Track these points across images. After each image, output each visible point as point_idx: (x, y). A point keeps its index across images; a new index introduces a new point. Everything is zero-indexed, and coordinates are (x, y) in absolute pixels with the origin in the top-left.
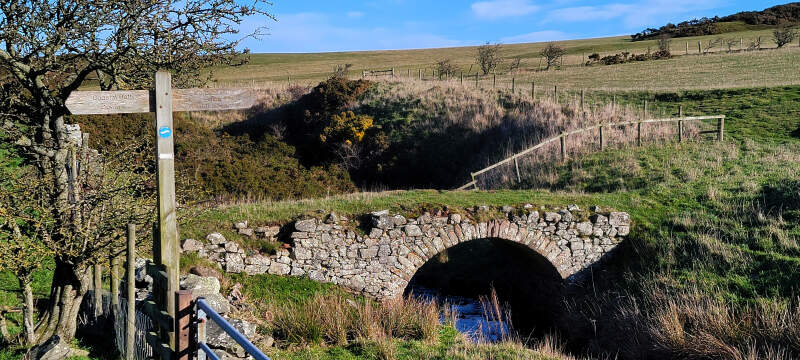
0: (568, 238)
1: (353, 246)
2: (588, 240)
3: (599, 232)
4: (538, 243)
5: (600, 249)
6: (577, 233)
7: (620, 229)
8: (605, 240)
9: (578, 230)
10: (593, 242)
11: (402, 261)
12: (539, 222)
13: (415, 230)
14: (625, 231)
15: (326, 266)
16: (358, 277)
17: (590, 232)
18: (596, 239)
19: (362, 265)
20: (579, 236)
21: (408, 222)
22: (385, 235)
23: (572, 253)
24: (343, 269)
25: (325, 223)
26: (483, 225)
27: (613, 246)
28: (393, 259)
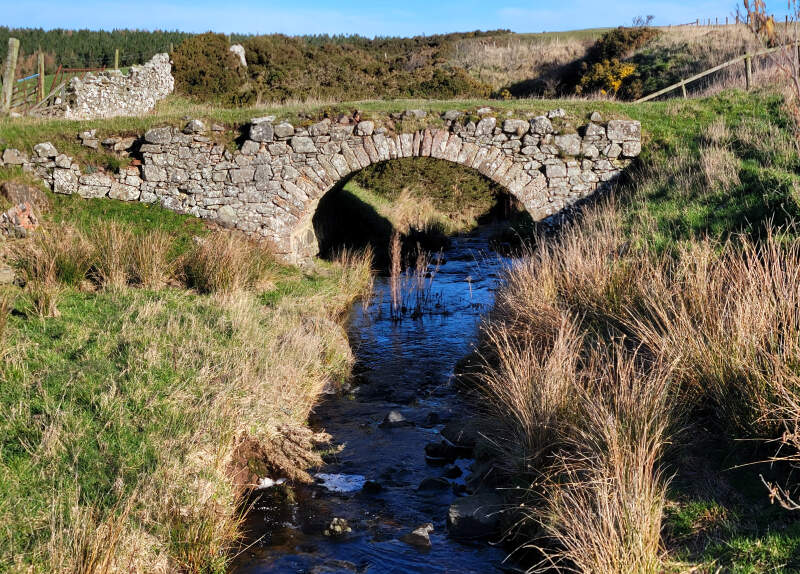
0: (542, 157)
1: (219, 166)
2: (574, 162)
3: (592, 151)
4: (494, 166)
5: (593, 177)
6: (555, 152)
7: (626, 146)
8: (601, 164)
9: (557, 147)
10: (581, 167)
11: (287, 188)
12: (493, 134)
13: (304, 144)
14: (634, 149)
15: (185, 191)
16: (228, 209)
17: (577, 150)
18: (586, 162)
19: (232, 191)
20: (559, 156)
21: (295, 131)
22: (264, 149)
23: (548, 182)
24: (206, 196)
25: (183, 132)
26: (406, 137)
27: (614, 173)
28: (275, 184)
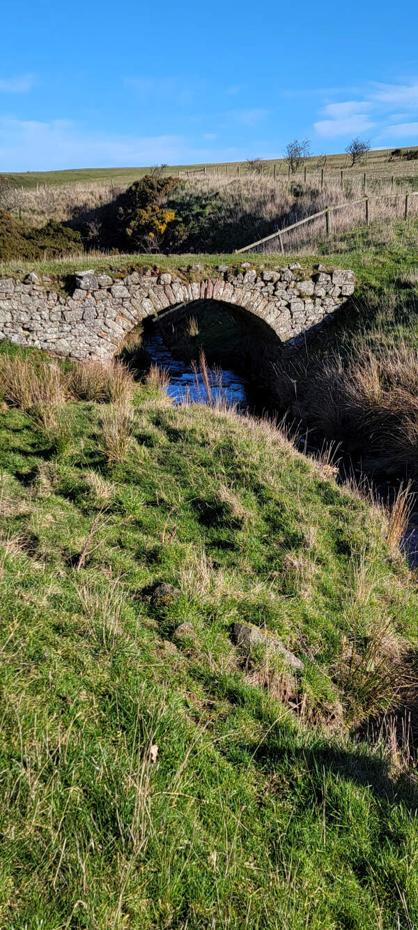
0: (288, 298)
1: (56, 309)
2: (309, 301)
3: (322, 292)
4: (256, 304)
5: (322, 310)
6: (297, 293)
7: (344, 288)
8: (328, 301)
9: (299, 290)
10: (314, 303)
11: (110, 326)
12: (256, 282)
13: (121, 292)
14: (350, 290)
15: (28, 330)
16: (63, 341)
17: (312, 293)
18: (317, 300)
19: (67, 328)
20: (300, 296)
21: (114, 282)
22: (90, 296)
23: (292, 314)
24: (46, 332)
25: (24, 283)
26: (195, 285)
27: (336, 307)
28: (100, 322)
